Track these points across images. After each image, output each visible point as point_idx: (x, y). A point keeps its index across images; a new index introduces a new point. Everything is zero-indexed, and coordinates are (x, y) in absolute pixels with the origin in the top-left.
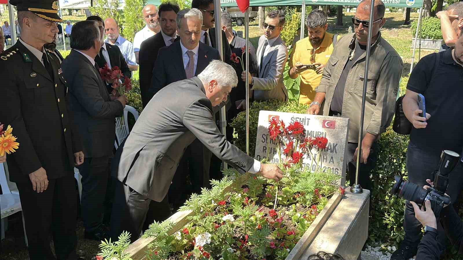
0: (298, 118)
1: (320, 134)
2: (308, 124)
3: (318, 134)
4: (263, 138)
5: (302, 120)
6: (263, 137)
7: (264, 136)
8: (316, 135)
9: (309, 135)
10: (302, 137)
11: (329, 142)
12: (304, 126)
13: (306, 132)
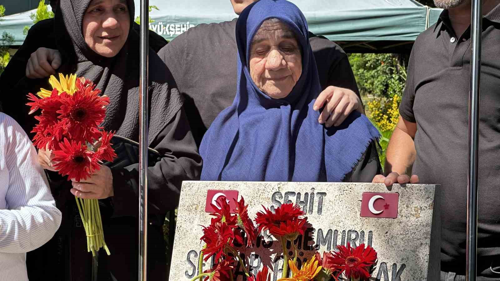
0: (293, 193)
1: (353, 236)
2: (320, 210)
3: (349, 239)
4: (191, 262)
5: (302, 199)
6: (188, 259)
7: (192, 255)
8: (343, 242)
9: (324, 242)
10: (302, 250)
11: (380, 259)
12: (308, 215)
13: (315, 236)
